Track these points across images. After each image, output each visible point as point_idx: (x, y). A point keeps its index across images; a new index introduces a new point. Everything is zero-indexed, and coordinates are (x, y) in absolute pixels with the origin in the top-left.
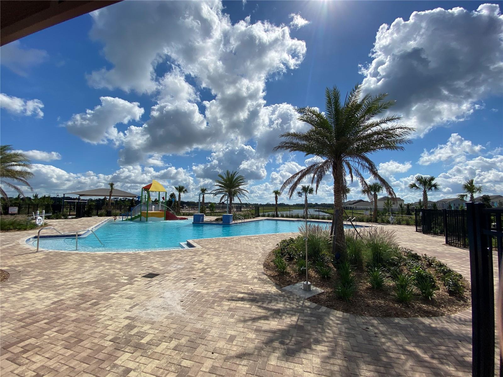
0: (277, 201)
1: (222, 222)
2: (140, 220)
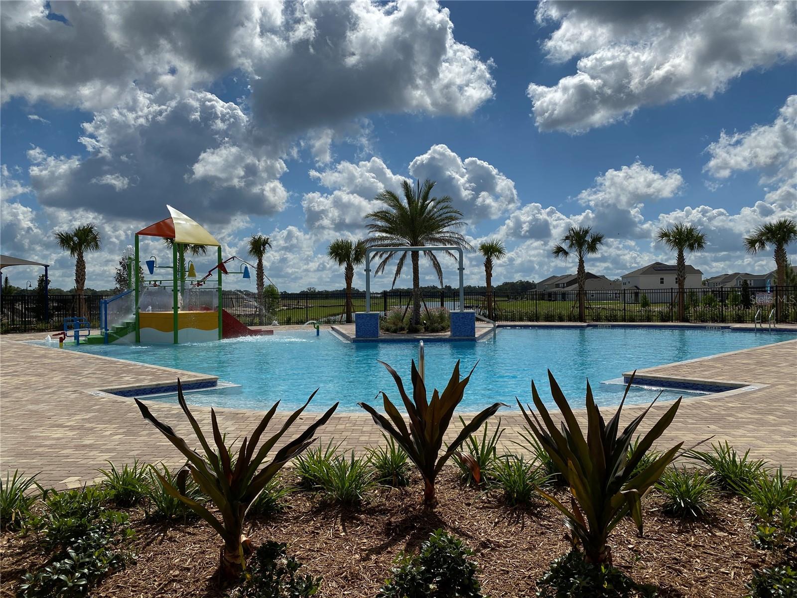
1: (449, 333)
2: (138, 342)
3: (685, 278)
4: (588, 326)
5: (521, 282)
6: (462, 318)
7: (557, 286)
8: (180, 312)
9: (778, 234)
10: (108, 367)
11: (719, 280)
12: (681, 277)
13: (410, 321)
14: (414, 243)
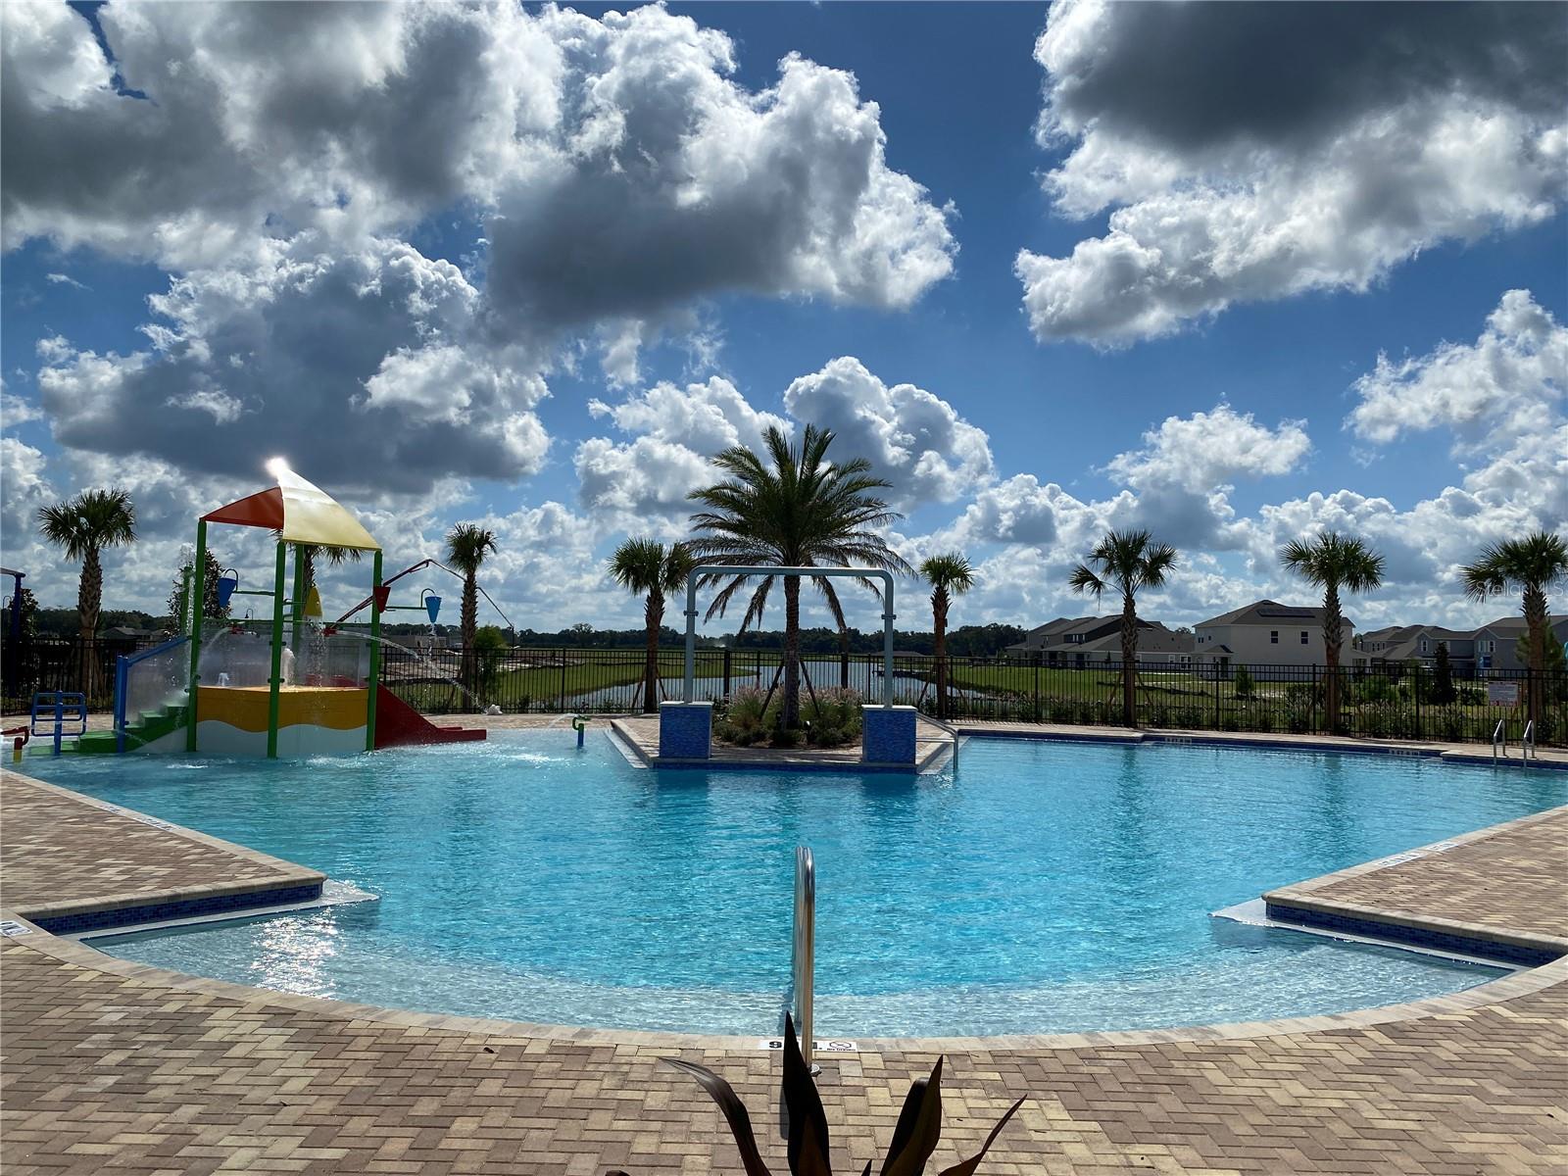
1: (858, 751)
2: (191, 750)
3: (1340, 645)
4: (1145, 739)
5: (996, 628)
6: (889, 722)
7: (1068, 639)
9: (1531, 562)
11: (1383, 639)
12: (1333, 642)
13: (778, 718)
14: (791, 558)
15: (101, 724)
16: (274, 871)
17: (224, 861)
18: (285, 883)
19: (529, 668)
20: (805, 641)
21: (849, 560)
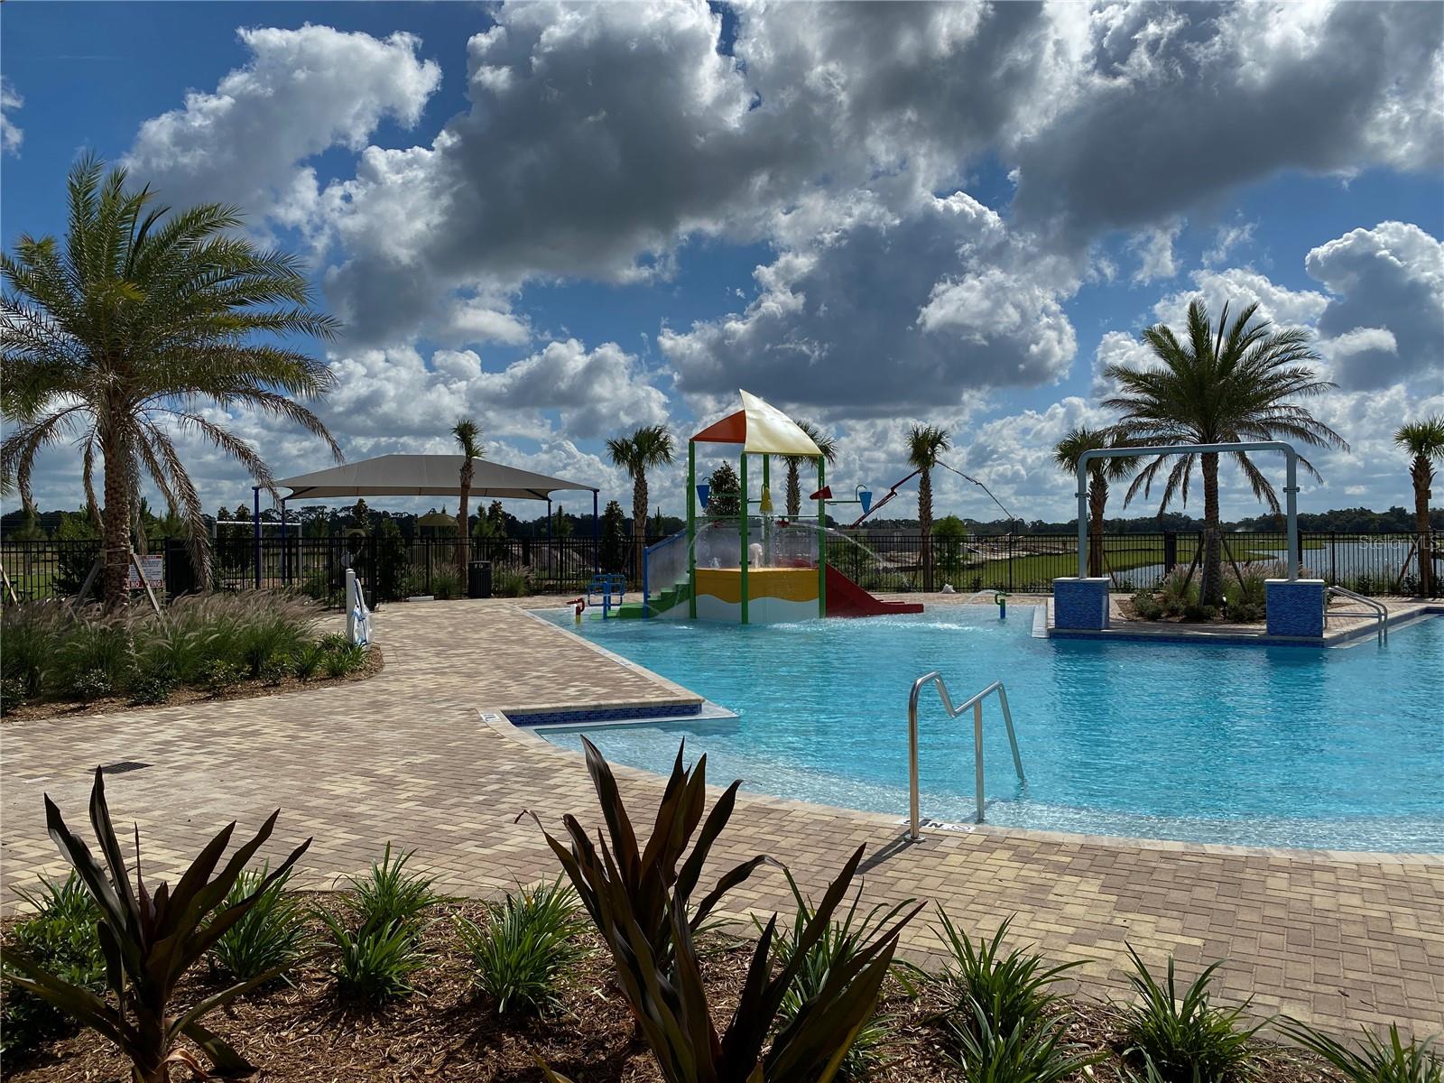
0: (1423, 495)
1: (1264, 627)
2: (693, 617)
6: (1292, 596)
8: (756, 569)
10: (579, 666)
14: (1207, 437)
15: (635, 599)
16: (672, 694)
17: (643, 684)
18: (674, 702)
19: (1027, 556)
20: (1338, 522)
21: (1272, 434)
